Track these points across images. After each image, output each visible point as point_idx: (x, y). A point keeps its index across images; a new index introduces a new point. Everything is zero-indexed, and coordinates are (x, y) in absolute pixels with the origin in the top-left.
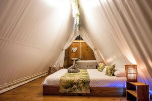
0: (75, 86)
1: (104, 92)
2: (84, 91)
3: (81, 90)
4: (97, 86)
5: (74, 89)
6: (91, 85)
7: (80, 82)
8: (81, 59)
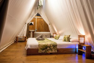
0: (48, 48)
1: (65, 51)
2: (53, 51)
3: (52, 51)
4: (61, 48)
5: (48, 50)
6: (58, 47)
7: (51, 45)
8: (37, 31)
